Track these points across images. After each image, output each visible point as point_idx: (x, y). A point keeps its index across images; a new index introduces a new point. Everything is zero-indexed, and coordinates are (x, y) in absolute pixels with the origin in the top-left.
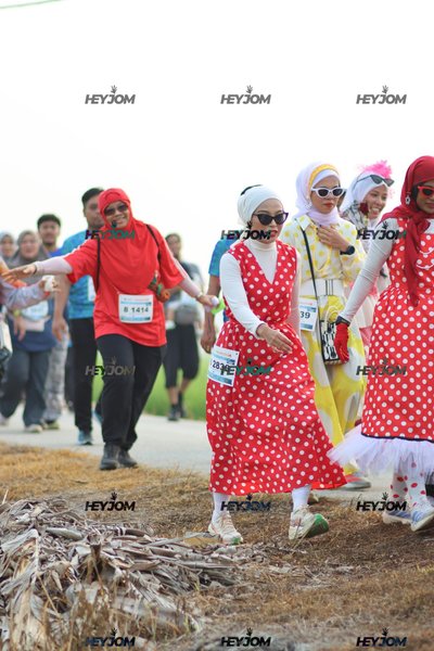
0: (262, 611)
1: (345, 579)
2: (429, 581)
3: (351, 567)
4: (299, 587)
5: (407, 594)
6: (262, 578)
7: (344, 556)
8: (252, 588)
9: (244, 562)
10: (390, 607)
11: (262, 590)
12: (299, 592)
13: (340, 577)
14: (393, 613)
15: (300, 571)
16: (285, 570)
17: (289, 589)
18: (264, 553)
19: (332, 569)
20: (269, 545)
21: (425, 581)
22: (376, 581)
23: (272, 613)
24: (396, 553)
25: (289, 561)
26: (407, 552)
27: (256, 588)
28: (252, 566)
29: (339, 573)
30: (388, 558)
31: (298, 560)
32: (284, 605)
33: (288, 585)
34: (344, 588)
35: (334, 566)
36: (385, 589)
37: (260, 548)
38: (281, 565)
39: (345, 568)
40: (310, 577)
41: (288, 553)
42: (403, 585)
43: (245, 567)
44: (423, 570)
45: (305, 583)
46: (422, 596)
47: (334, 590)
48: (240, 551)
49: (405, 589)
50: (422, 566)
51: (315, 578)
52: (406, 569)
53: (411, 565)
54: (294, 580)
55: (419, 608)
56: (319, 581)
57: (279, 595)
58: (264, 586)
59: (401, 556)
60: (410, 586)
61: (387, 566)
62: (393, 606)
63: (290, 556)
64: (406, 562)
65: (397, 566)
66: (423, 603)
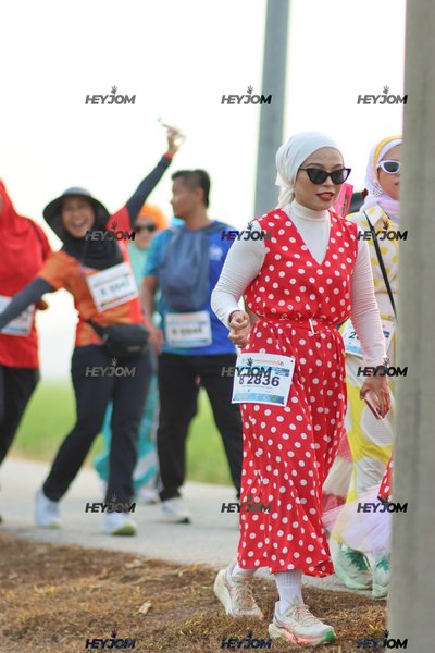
2: (45, 602)
5: (23, 615)
10: (4, 627)
14: (6, 633)
21: (39, 603)
26: (26, 572)
44: (42, 591)
46: (37, 618)
49: (22, 610)
50: (40, 586)
52: (22, 589)
53: (29, 585)
55: (33, 629)
60: (26, 607)
61: (3, 586)
62: (7, 627)
64: (24, 582)
65: (13, 587)
66: (38, 624)
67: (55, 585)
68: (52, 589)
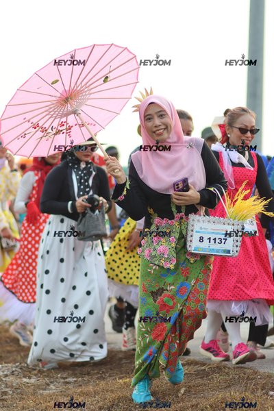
0: (17, 407)
1: (70, 387)
2: (124, 387)
3: (75, 379)
4: (41, 392)
5: (110, 396)
6: (18, 386)
7: (70, 372)
8: (11, 392)
9: (6, 376)
10: (99, 404)
11: (17, 394)
12: (42, 395)
13: (68, 385)
14: (100, 408)
15: (42, 381)
16: (33, 381)
17: (34, 393)
18: (20, 371)
19: (63, 380)
20: (23, 365)
21: (121, 388)
22: (91, 388)
23: (23, 408)
24: (104, 370)
25: (36, 375)
26: (111, 370)
27: (13, 392)
28: (11, 378)
29: (68, 383)
30: (99, 373)
31: (41, 374)
32: (31, 403)
33: (34, 390)
34: (70, 392)
35: (64, 378)
36: (96, 393)
37: (17, 367)
38: (30, 378)
39: (71, 379)
40: (49, 385)
41: (35, 370)
42: (107, 391)
43: (7, 379)
44: (121, 381)
45: (45, 389)
46: (119, 398)
47: (63, 394)
48: (3, 369)
49: (109, 393)
50: (120, 378)
51: (52, 386)
52: (110, 380)
53: (111, 378)
54: (38, 387)
55: (117, 405)
56: (54, 388)
57: (28, 397)
58: (19, 391)
59: (107, 372)
60: (112, 391)
61: (98, 378)
62: (101, 404)
63: (36, 372)
64: (110, 376)
65: (104, 379)
66: (119, 402)
67: (129, 377)
68: (128, 380)
